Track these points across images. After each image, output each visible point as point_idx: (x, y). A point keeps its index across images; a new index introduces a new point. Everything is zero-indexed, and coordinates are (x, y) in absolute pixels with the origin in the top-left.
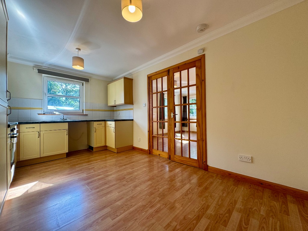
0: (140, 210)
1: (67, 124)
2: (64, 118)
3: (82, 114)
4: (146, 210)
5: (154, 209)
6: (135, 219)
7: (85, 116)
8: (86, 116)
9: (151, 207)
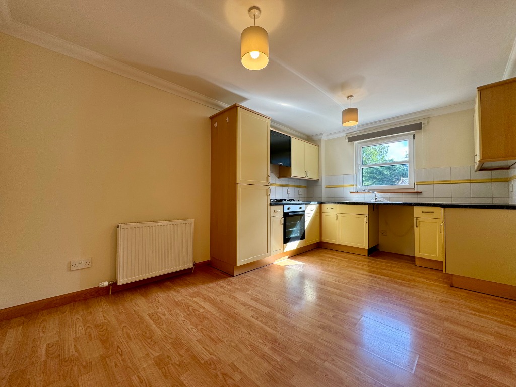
0: (266, 336)
1: (367, 206)
2: (376, 198)
3: (413, 191)
4: (266, 343)
5: (270, 352)
6: (251, 333)
7: (416, 195)
8: (419, 196)
9: (273, 348)
